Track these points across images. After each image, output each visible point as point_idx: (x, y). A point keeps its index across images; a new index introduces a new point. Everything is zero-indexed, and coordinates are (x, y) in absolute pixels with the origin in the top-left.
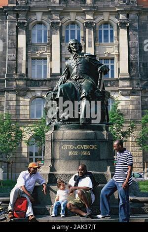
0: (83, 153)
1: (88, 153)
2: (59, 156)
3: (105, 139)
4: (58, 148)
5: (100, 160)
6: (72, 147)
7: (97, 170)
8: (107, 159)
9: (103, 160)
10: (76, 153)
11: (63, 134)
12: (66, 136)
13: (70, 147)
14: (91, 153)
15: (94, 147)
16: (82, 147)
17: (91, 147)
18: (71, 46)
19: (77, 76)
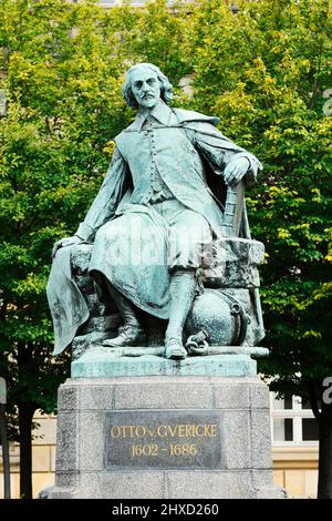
0: (174, 448)
1: (192, 449)
2: (100, 459)
4: (99, 433)
5: (228, 470)
6: (141, 432)
9: (238, 468)
10: (153, 450)
11: (114, 391)
12: (124, 396)
13: (134, 430)
14: (199, 450)
15: (209, 431)
16: (173, 430)
17: (201, 430)
18: (135, 90)
19: (156, 192)
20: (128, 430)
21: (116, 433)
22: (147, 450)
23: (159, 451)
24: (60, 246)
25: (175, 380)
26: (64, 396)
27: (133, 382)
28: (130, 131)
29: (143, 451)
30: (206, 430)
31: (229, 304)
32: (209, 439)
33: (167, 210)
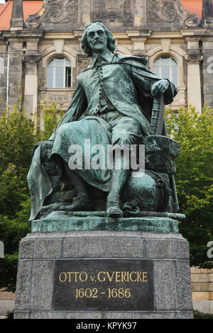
0: (111, 292)
1: (127, 293)
6: (84, 277)
10: (93, 293)
11: (63, 243)
12: (70, 247)
13: (78, 275)
14: (132, 293)
15: (141, 277)
16: (111, 276)
17: (134, 277)
19: (102, 106)
20: (73, 276)
21: (63, 277)
22: (88, 294)
23: (98, 294)
25: (113, 234)
26: (24, 247)
27: (79, 235)
29: (85, 294)
30: (138, 277)
31: (156, 180)
32: (140, 284)
33: (110, 118)
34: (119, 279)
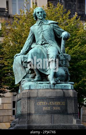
0: (54, 108)
1: (59, 108)
2: (34, 111)
3: (71, 97)
4: (33, 104)
5: (68, 114)
6: (45, 104)
7: (66, 122)
8: (73, 114)
9: (70, 114)
10: (49, 108)
12: (40, 94)
13: (44, 103)
14: (61, 109)
15: (63, 103)
16: (54, 103)
17: (61, 103)
18: (37, 14)
19: (43, 42)
20: (42, 103)
21: (39, 104)
24: (17, 56)
26: (24, 94)
28: (35, 26)
29: (46, 109)
31: (65, 71)
32: (63, 106)
33: (46, 47)
34: (57, 104)
